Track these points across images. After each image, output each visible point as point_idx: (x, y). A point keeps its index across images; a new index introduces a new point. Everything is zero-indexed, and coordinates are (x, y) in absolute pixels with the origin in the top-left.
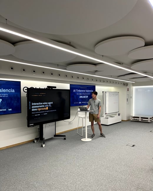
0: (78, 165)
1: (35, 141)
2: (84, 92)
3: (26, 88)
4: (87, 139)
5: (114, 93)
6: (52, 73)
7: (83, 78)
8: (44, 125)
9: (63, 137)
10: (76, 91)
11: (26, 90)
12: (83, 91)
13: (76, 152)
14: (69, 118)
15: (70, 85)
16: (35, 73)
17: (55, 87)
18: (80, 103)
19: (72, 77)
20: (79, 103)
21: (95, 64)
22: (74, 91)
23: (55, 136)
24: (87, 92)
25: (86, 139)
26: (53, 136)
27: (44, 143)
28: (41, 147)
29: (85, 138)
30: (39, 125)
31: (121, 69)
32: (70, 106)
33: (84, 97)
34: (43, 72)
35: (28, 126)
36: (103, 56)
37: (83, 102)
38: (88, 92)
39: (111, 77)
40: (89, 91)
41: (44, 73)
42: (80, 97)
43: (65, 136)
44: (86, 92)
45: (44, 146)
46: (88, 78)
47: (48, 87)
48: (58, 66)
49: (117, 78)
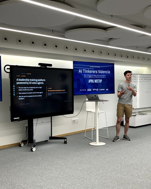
0: (80, 169)
1: (22, 145)
2: (95, 74)
3: (9, 67)
4: (98, 143)
5: (145, 76)
6: (45, 43)
7: (93, 52)
8: (35, 121)
9: (63, 141)
10: (83, 71)
11: (7, 69)
12: (94, 72)
13: (80, 157)
14: (72, 112)
15: (74, 62)
16: (20, 43)
17: (51, 65)
18: (89, 90)
19: (76, 49)
20: (87, 90)
21: (105, 28)
22: (80, 71)
23: (51, 138)
24: (100, 74)
25: (96, 144)
26: (48, 139)
27: (34, 146)
28: (30, 151)
29: (96, 142)
30: (27, 120)
31: (144, 35)
32: (73, 95)
33: (96, 81)
34: (33, 41)
35: (12, 120)
36: (112, 15)
37: (93, 90)
38: (103, 74)
39: (137, 48)
40: (103, 72)
41: (33, 43)
42: (89, 82)
43: (66, 138)
44: (98, 74)
45: (34, 149)
46: (101, 51)
47: (40, 64)
48: (52, 32)
49: (147, 51)
